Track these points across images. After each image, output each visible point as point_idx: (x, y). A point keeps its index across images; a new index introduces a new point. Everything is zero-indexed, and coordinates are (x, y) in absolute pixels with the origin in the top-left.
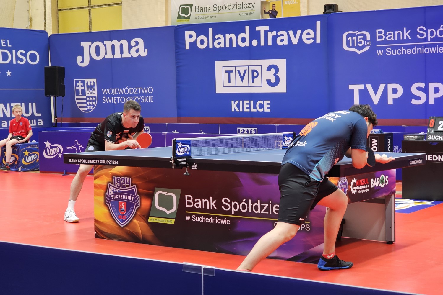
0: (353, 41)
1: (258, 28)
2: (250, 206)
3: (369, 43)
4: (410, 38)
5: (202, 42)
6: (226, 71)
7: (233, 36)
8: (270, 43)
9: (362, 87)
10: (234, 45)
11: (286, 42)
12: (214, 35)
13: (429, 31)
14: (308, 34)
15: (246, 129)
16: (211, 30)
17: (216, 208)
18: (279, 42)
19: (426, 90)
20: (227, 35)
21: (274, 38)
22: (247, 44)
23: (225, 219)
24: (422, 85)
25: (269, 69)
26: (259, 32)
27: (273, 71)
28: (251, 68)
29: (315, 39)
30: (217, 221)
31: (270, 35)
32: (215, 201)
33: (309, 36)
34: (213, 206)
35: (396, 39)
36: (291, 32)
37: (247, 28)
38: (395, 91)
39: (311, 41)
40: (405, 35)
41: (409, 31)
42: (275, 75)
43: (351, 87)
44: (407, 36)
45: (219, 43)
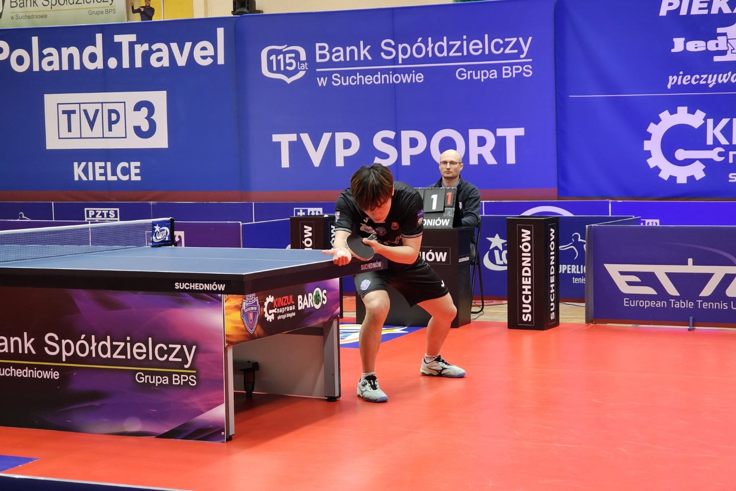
0: (278, 62)
1: (117, 38)
2: (93, 347)
3: (305, 66)
4: (370, 58)
5: (20, 61)
6: (64, 112)
7: (74, 50)
8: (138, 64)
9: (293, 137)
10: (77, 67)
11: (166, 63)
12: (41, 48)
13: (400, 47)
14: (204, 49)
15: (99, 210)
16: (35, 40)
17: (34, 352)
18: (154, 63)
19: (396, 143)
20: (64, 50)
21: (146, 55)
22: (99, 64)
23: (51, 371)
24: (391, 134)
25: (138, 107)
26: (120, 44)
27: (144, 111)
28: (107, 107)
29: (215, 57)
30: (36, 374)
31: (139, 49)
32: (32, 340)
33: (204, 53)
34: (28, 348)
35: (348, 59)
36: (174, 46)
37: (99, 37)
38: (347, 144)
39: (209, 61)
40: (363, 52)
41: (368, 47)
42: (149, 118)
43: (276, 138)
44: (365, 55)
45: (50, 63)
